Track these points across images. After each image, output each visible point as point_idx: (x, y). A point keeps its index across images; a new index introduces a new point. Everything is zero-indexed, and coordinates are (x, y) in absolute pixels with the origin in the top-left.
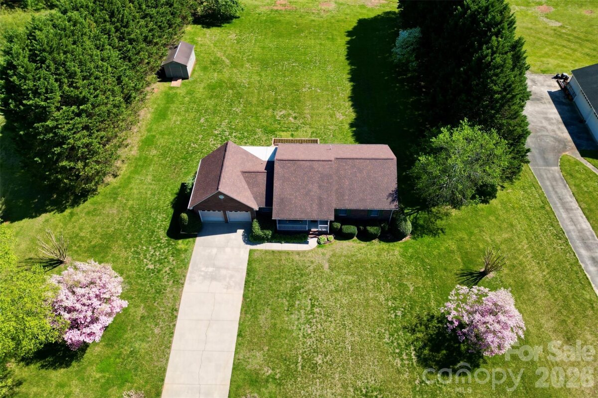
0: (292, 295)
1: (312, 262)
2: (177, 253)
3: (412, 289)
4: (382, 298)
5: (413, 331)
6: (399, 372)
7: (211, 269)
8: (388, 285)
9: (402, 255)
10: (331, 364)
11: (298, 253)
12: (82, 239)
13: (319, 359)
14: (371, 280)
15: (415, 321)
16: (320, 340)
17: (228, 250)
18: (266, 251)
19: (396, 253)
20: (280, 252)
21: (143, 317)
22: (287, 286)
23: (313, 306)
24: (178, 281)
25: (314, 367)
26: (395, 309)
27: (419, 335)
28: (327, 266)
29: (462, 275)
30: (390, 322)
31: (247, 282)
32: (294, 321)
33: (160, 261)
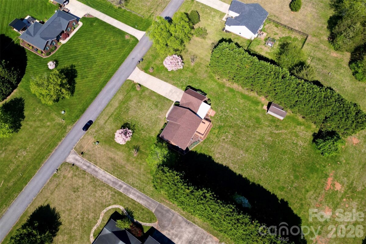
0: (156, 105)
1: (162, 114)
2: (182, 86)
3: (143, 133)
4: (144, 124)
5: (133, 126)
6: (128, 118)
7: (173, 92)
8: (146, 128)
9: (152, 137)
10: (138, 106)
11: (167, 112)
12: (198, 68)
13: (140, 104)
14: (150, 124)
15: (135, 128)
16: (143, 106)
17: (177, 97)
18: (171, 105)
19: (153, 136)
20: (169, 108)
21: (169, 76)
22: (159, 105)
23: (151, 109)
24: (173, 84)
25: (139, 102)
26: (140, 126)
27: (132, 127)
28: (160, 117)
29: (139, 148)
30: (138, 122)
31: (165, 98)
32: (150, 103)
33: (182, 82)
